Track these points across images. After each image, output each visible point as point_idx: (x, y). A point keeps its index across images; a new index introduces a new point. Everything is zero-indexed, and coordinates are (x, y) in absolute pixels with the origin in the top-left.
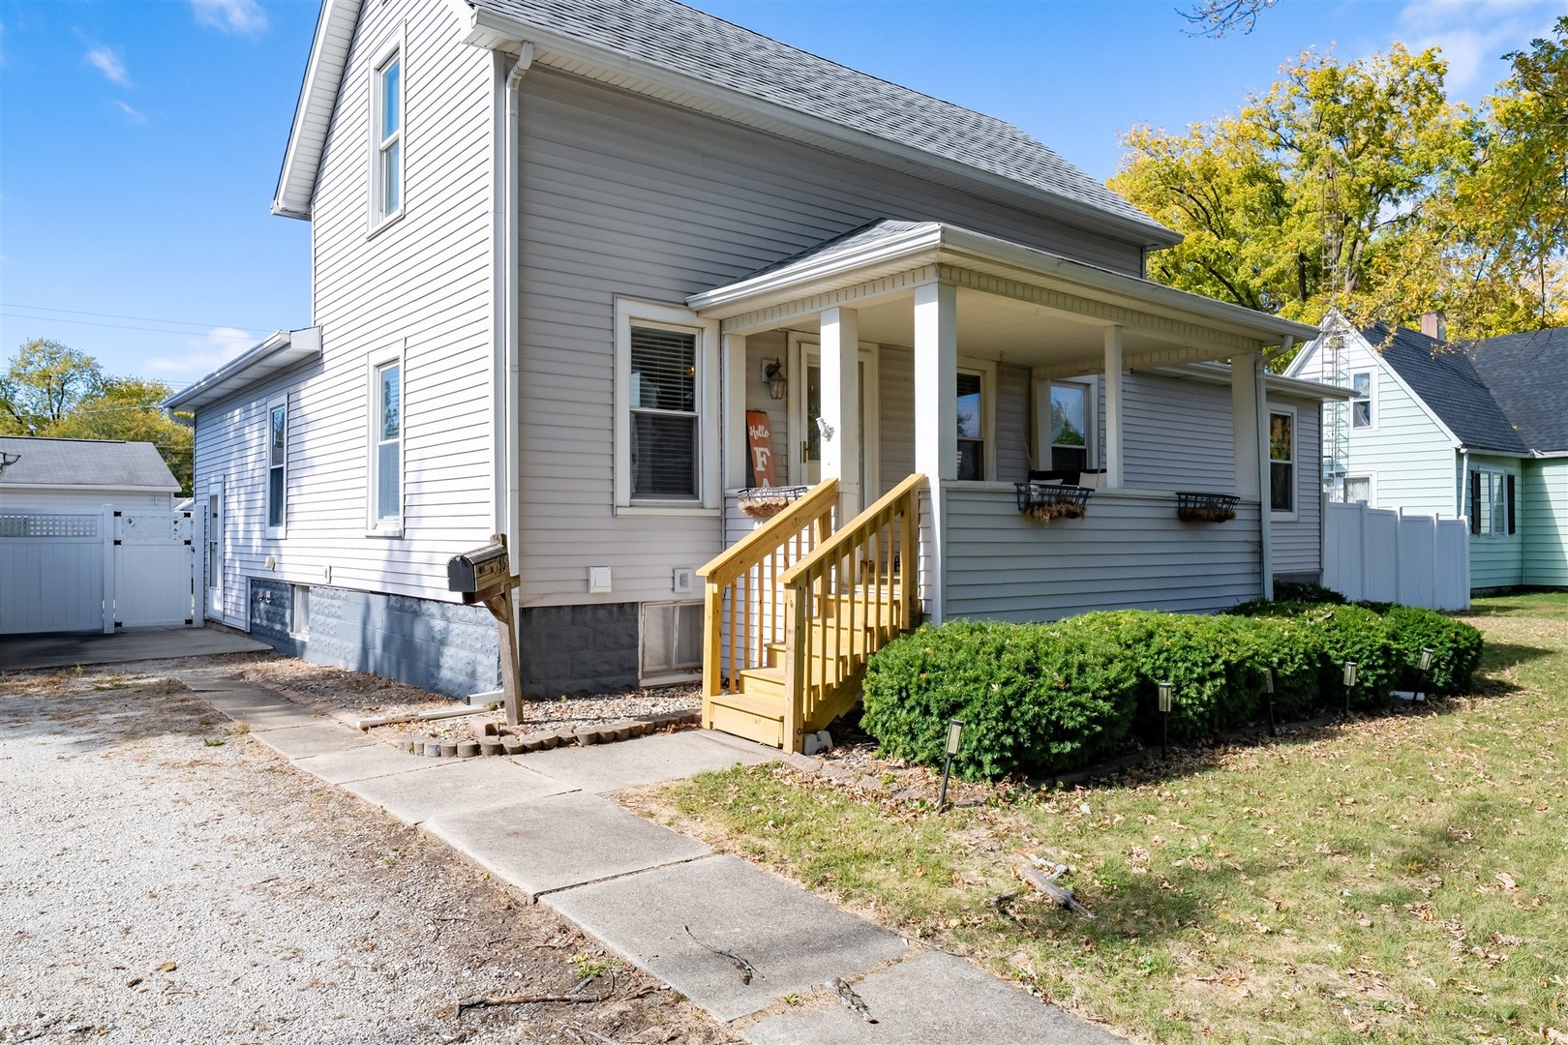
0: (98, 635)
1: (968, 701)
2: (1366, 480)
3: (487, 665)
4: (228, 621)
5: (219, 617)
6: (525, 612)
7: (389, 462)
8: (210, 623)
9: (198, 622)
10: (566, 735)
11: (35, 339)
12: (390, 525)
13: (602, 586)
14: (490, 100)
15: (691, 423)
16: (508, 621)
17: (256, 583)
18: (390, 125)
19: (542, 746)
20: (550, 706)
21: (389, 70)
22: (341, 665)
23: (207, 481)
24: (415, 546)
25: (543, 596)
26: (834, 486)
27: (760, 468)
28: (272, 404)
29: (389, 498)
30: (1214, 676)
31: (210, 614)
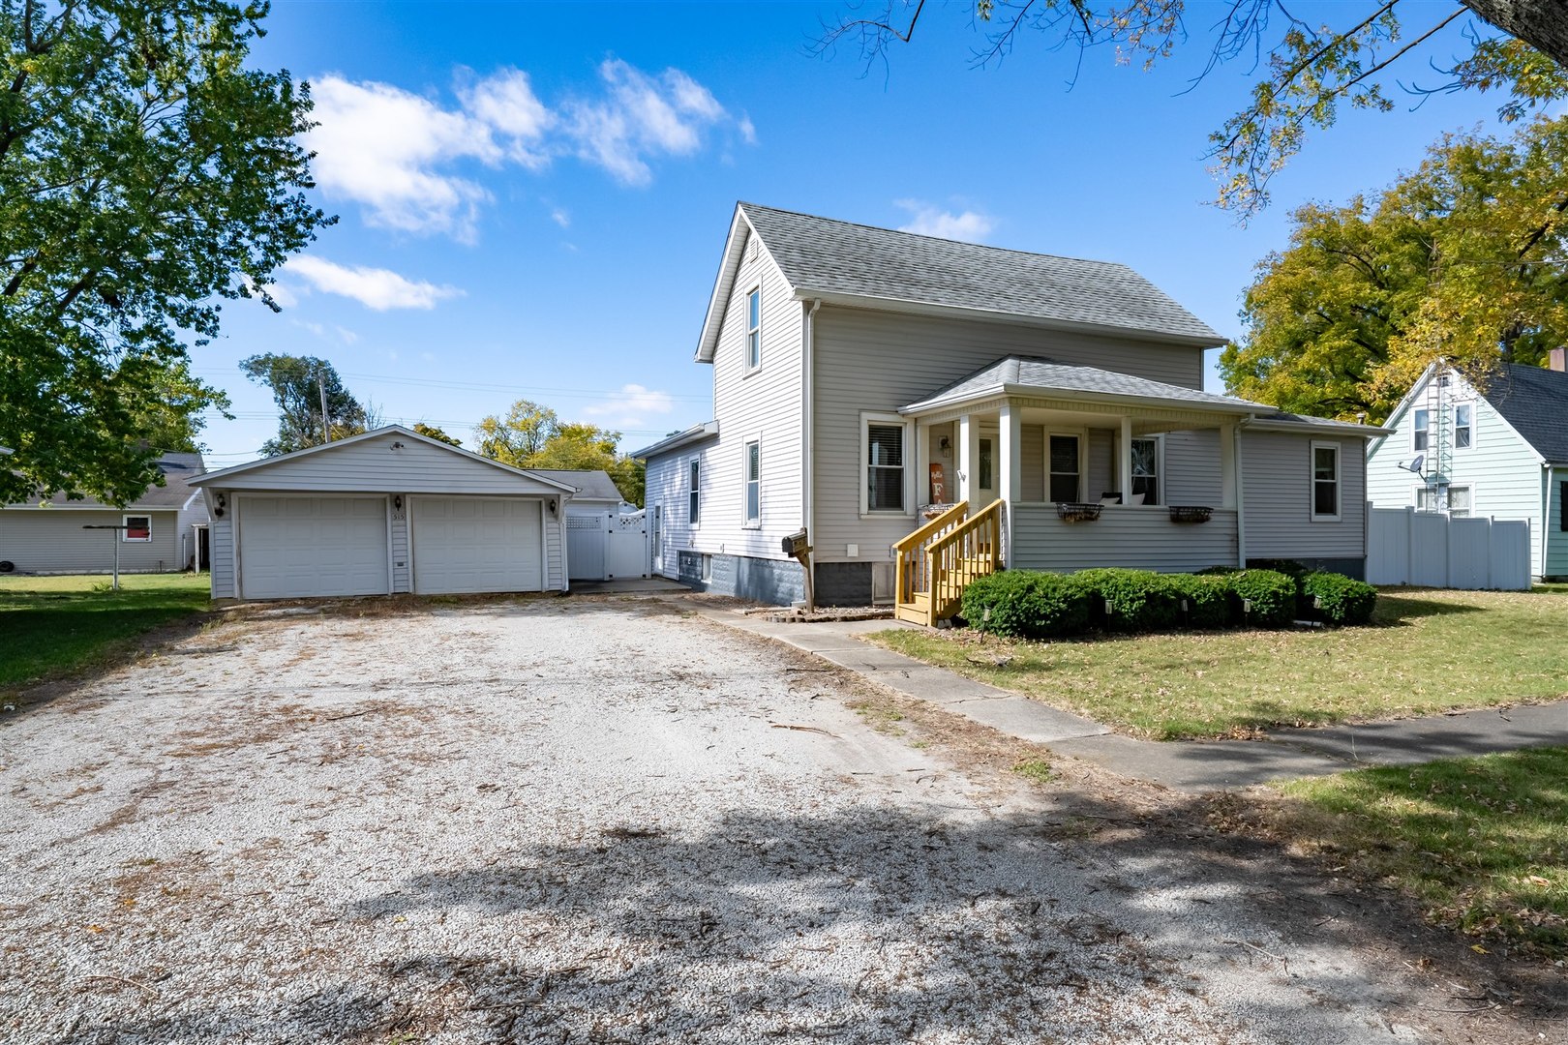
0: (602, 581)
1: (998, 602)
2: (1465, 489)
3: (799, 589)
4: (667, 575)
5: (660, 573)
6: (816, 565)
7: (753, 492)
8: (656, 576)
9: (649, 576)
10: (832, 616)
11: (519, 400)
12: (753, 523)
13: (853, 553)
14: (801, 323)
15: (900, 471)
16: (808, 566)
17: (681, 554)
18: (753, 322)
19: (821, 620)
20: (828, 609)
21: (753, 294)
22: (727, 594)
23: (653, 497)
24: (764, 533)
25: (825, 557)
26: (965, 504)
27: (937, 494)
28: (692, 458)
29: (754, 511)
30: (1140, 598)
31: (656, 571)
